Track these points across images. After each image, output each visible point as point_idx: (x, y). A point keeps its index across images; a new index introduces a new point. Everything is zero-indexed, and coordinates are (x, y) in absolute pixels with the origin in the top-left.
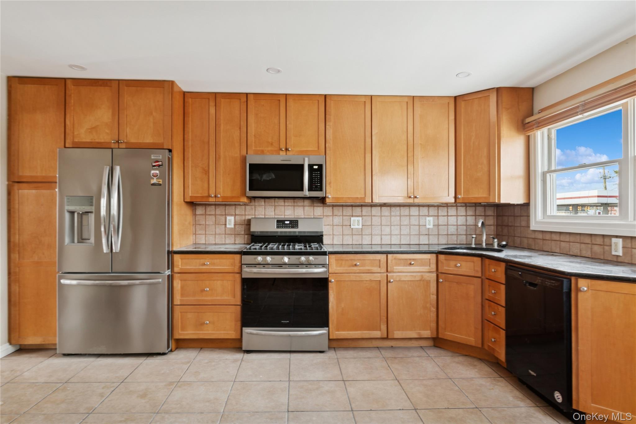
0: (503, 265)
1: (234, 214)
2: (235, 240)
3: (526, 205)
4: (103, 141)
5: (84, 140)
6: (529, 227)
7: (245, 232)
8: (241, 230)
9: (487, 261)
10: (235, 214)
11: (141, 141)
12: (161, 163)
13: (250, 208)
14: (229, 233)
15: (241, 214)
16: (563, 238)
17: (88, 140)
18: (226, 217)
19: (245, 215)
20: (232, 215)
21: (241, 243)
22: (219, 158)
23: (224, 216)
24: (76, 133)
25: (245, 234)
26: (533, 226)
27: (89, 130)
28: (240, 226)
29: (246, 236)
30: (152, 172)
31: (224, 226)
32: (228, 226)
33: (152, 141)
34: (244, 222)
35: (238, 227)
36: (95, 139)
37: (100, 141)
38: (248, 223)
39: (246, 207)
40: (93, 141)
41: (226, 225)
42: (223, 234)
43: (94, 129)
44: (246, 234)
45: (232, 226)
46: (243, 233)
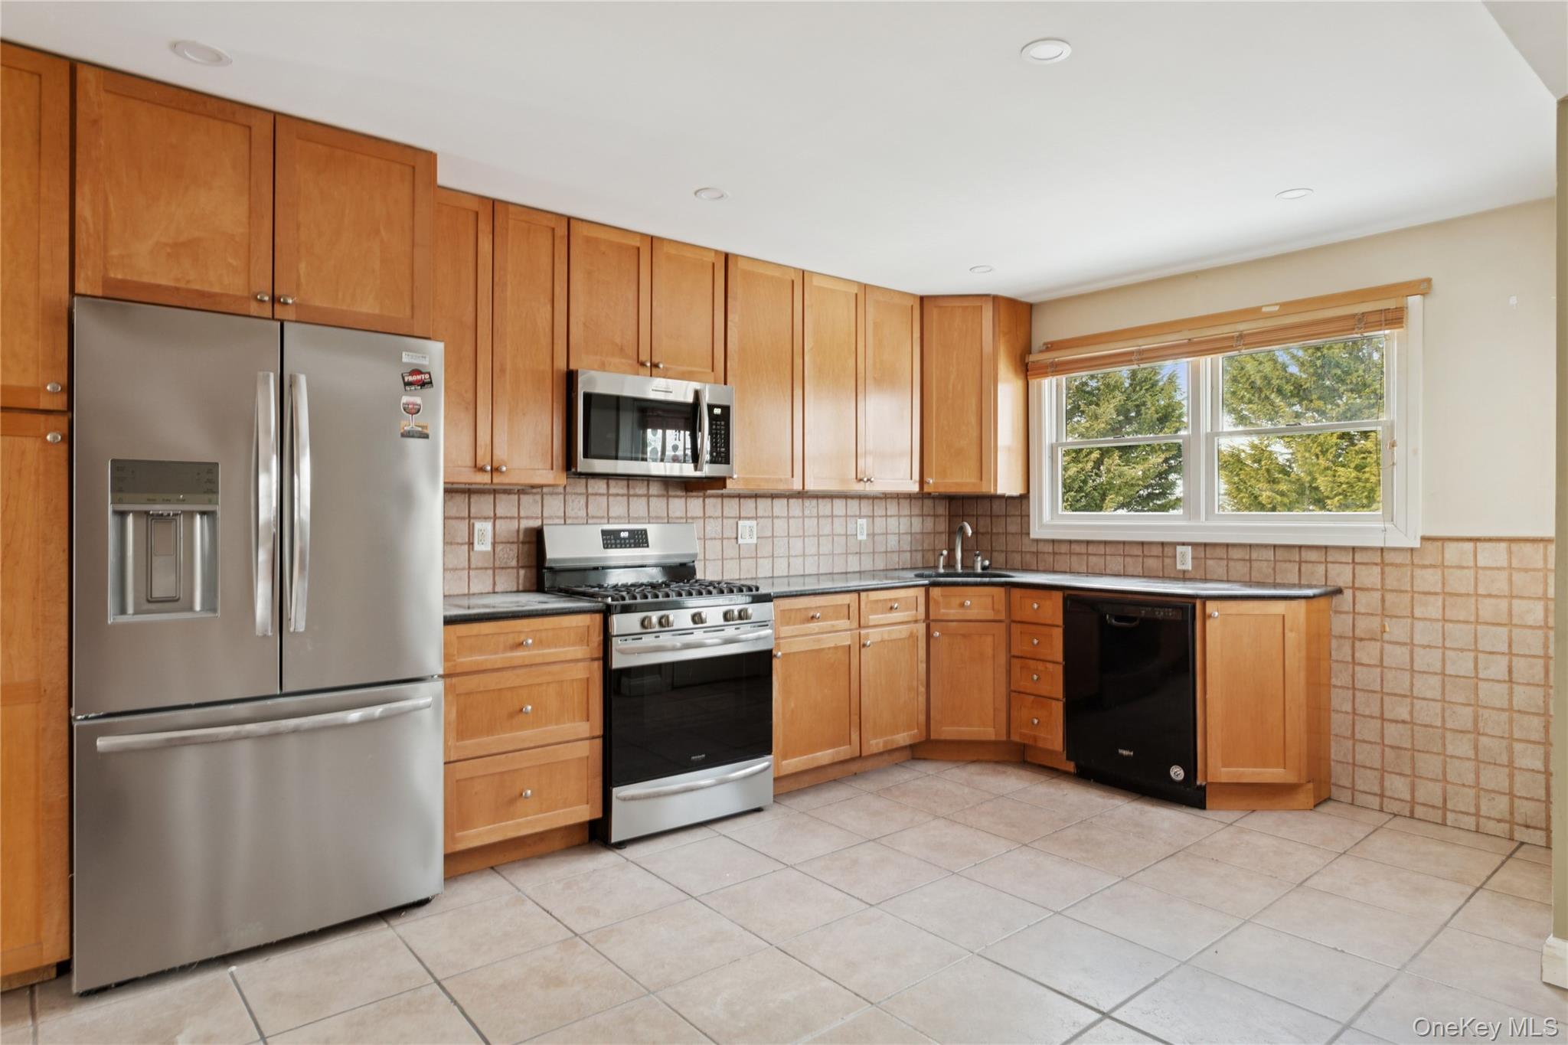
0: (1058, 597)
1: (492, 515)
2: (494, 584)
3: (1024, 497)
4: (216, 289)
5: (146, 279)
6: (1029, 534)
7: (518, 561)
8: (510, 555)
9: (1017, 593)
10: (495, 515)
11: (344, 308)
12: (427, 376)
13: (531, 501)
14: (480, 565)
15: (509, 515)
16: (1092, 549)
17: (164, 281)
18: (473, 524)
19: (519, 518)
20: (486, 518)
21: (509, 590)
22: (503, 371)
23: (467, 521)
24: (114, 252)
25: (518, 568)
26: (1036, 532)
27: (169, 250)
28: (509, 545)
29: (522, 572)
30: (405, 399)
31: (466, 547)
32: (477, 547)
33: (377, 311)
34: (515, 534)
35: (502, 550)
36: (188, 282)
37: (206, 288)
38: (536, 539)
39: (521, 496)
40: (182, 285)
41: (471, 544)
42: (463, 569)
43: (180, 249)
44: (522, 567)
45: (488, 548)
46: (514, 563)
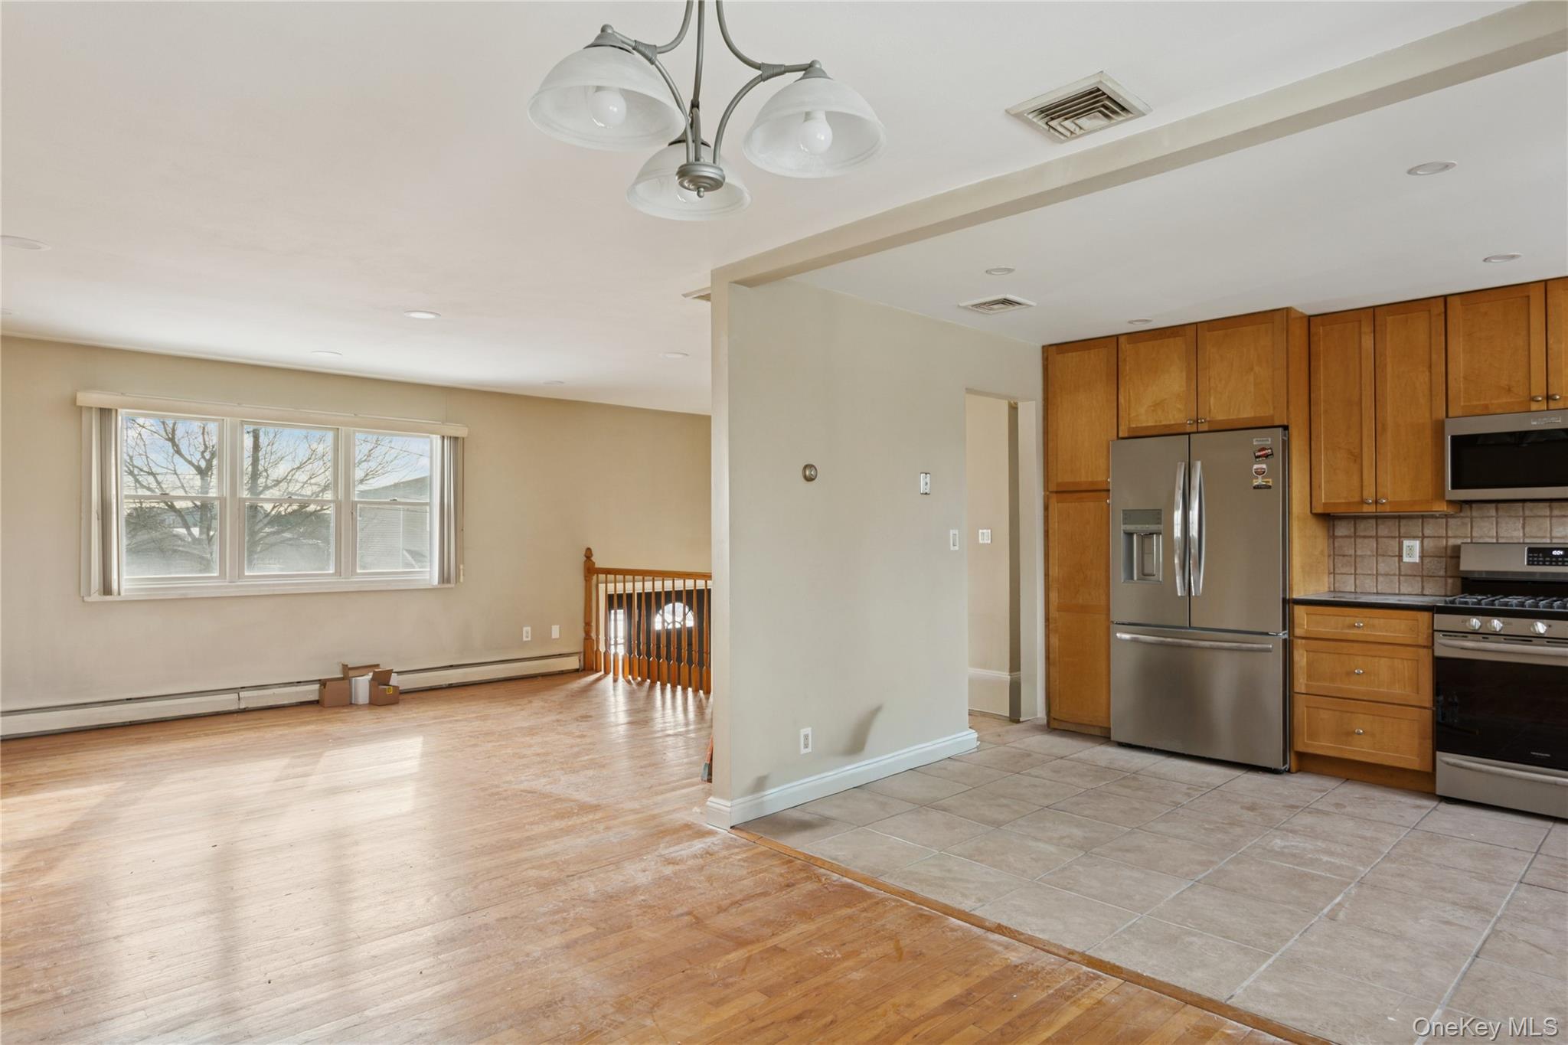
1: (1420, 534)
2: (1423, 588)
4: (1172, 422)
5: (1144, 425)
7: (1446, 572)
8: (1438, 567)
10: (1423, 534)
11: (1234, 417)
12: (1270, 451)
13: (1459, 523)
14: (1409, 572)
15: (1436, 535)
17: (1150, 424)
18: (1402, 542)
19: (1447, 537)
20: (1414, 538)
21: (1437, 594)
22: (1384, 429)
23: (1397, 539)
24: (1132, 415)
25: (1446, 577)
27: (1152, 408)
28: (1436, 559)
29: (1450, 581)
30: (1255, 466)
31: (1397, 559)
32: (1406, 559)
33: (1252, 415)
34: (1444, 550)
35: (1430, 562)
36: (1160, 422)
37: (1168, 423)
38: (1455, 554)
39: (1449, 519)
40: (1158, 424)
41: (1400, 556)
42: (1394, 575)
43: (1158, 405)
44: (1451, 577)
45: (1417, 559)
46: (1442, 573)
